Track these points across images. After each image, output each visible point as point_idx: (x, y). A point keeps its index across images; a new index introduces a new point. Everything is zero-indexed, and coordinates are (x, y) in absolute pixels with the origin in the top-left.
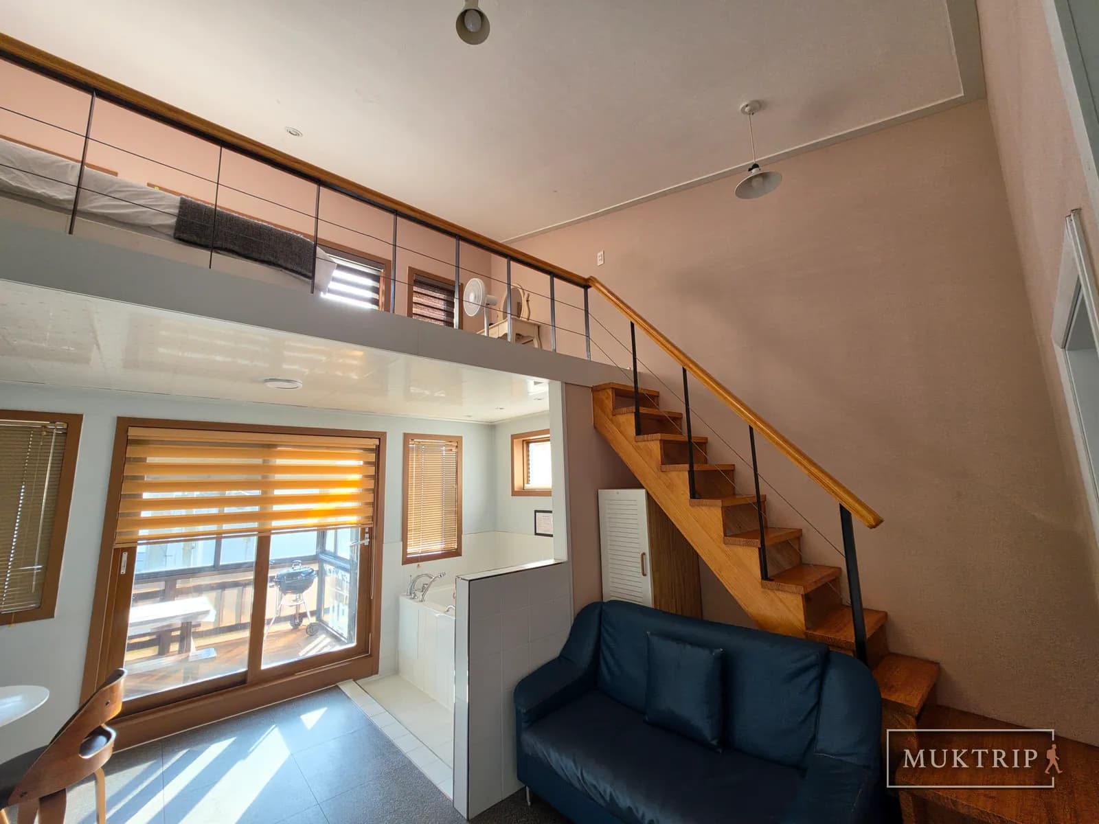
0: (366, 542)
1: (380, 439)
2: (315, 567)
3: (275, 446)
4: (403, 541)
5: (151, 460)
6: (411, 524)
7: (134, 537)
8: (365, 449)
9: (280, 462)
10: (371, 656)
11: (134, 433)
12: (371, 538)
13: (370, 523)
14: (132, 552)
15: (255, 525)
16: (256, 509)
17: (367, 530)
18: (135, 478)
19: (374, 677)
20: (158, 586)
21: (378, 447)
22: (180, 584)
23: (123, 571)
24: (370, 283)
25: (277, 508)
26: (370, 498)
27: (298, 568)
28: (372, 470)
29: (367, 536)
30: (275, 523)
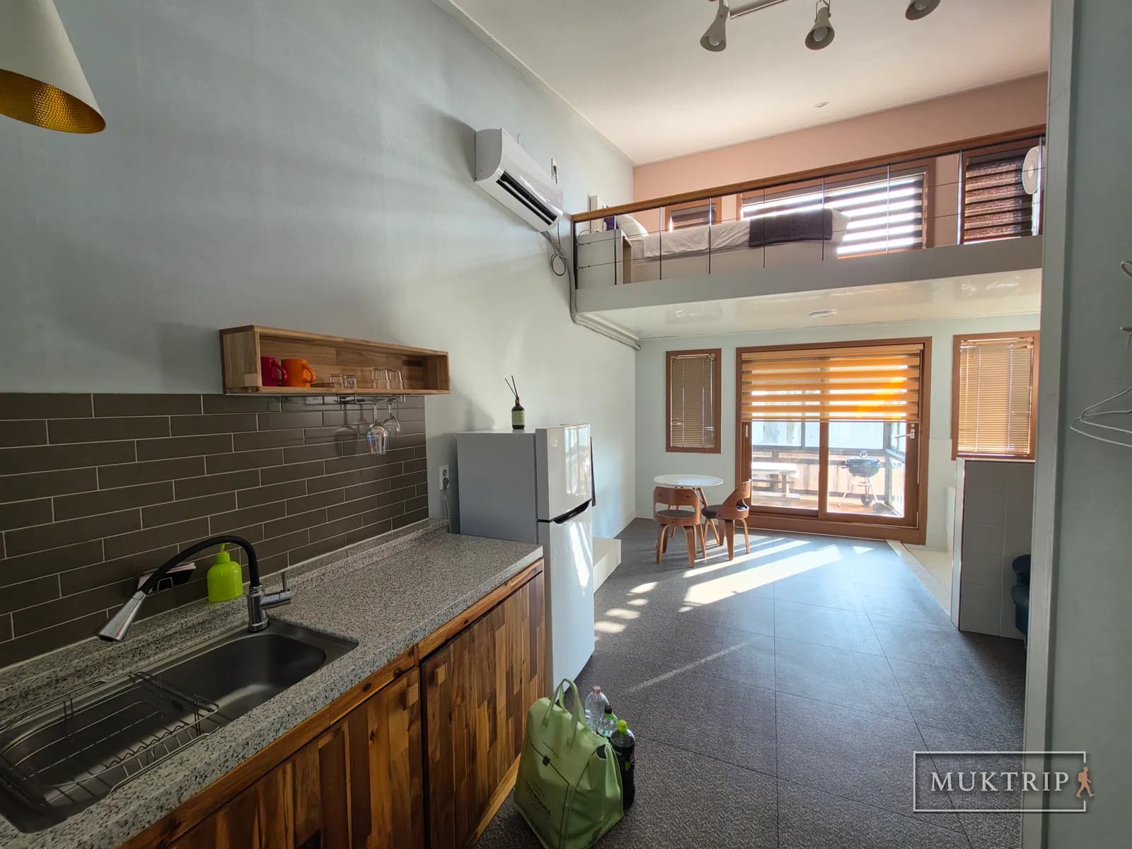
0: (912, 436)
1: (924, 344)
2: (882, 459)
3: (828, 358)
4: (952, 438)
5: (754, 372)
6: (963, 423)
7: (750, 417)
8: (909, 355)
9: (833, 369)
10: (918, 529)
11: (745, 356)
12: (916, 433)
13: (916, 420)
14: (749, 425)
15: (817, 414)
16: (817, 403)
17: (913, 426)
18: (747, 383)
19: (921, 546)
20: (769, 455)
21: (923, 351)
22: (781, 455)
23: (747, 436)
24: (912, 191)
25: (832, 403)
26: (915, 398)
27: (864, 457)
28: (916, 373)
29: (913, 431)
30: (832, 414)
